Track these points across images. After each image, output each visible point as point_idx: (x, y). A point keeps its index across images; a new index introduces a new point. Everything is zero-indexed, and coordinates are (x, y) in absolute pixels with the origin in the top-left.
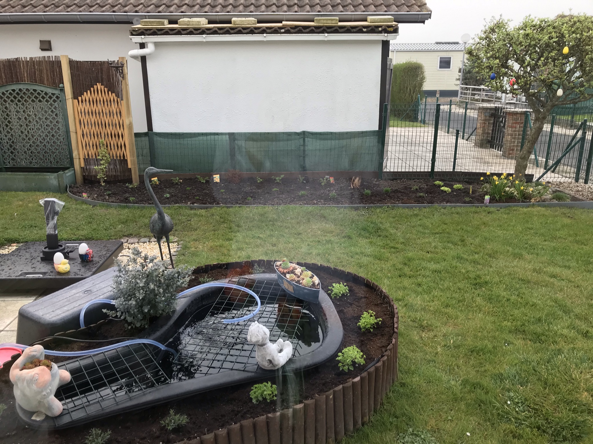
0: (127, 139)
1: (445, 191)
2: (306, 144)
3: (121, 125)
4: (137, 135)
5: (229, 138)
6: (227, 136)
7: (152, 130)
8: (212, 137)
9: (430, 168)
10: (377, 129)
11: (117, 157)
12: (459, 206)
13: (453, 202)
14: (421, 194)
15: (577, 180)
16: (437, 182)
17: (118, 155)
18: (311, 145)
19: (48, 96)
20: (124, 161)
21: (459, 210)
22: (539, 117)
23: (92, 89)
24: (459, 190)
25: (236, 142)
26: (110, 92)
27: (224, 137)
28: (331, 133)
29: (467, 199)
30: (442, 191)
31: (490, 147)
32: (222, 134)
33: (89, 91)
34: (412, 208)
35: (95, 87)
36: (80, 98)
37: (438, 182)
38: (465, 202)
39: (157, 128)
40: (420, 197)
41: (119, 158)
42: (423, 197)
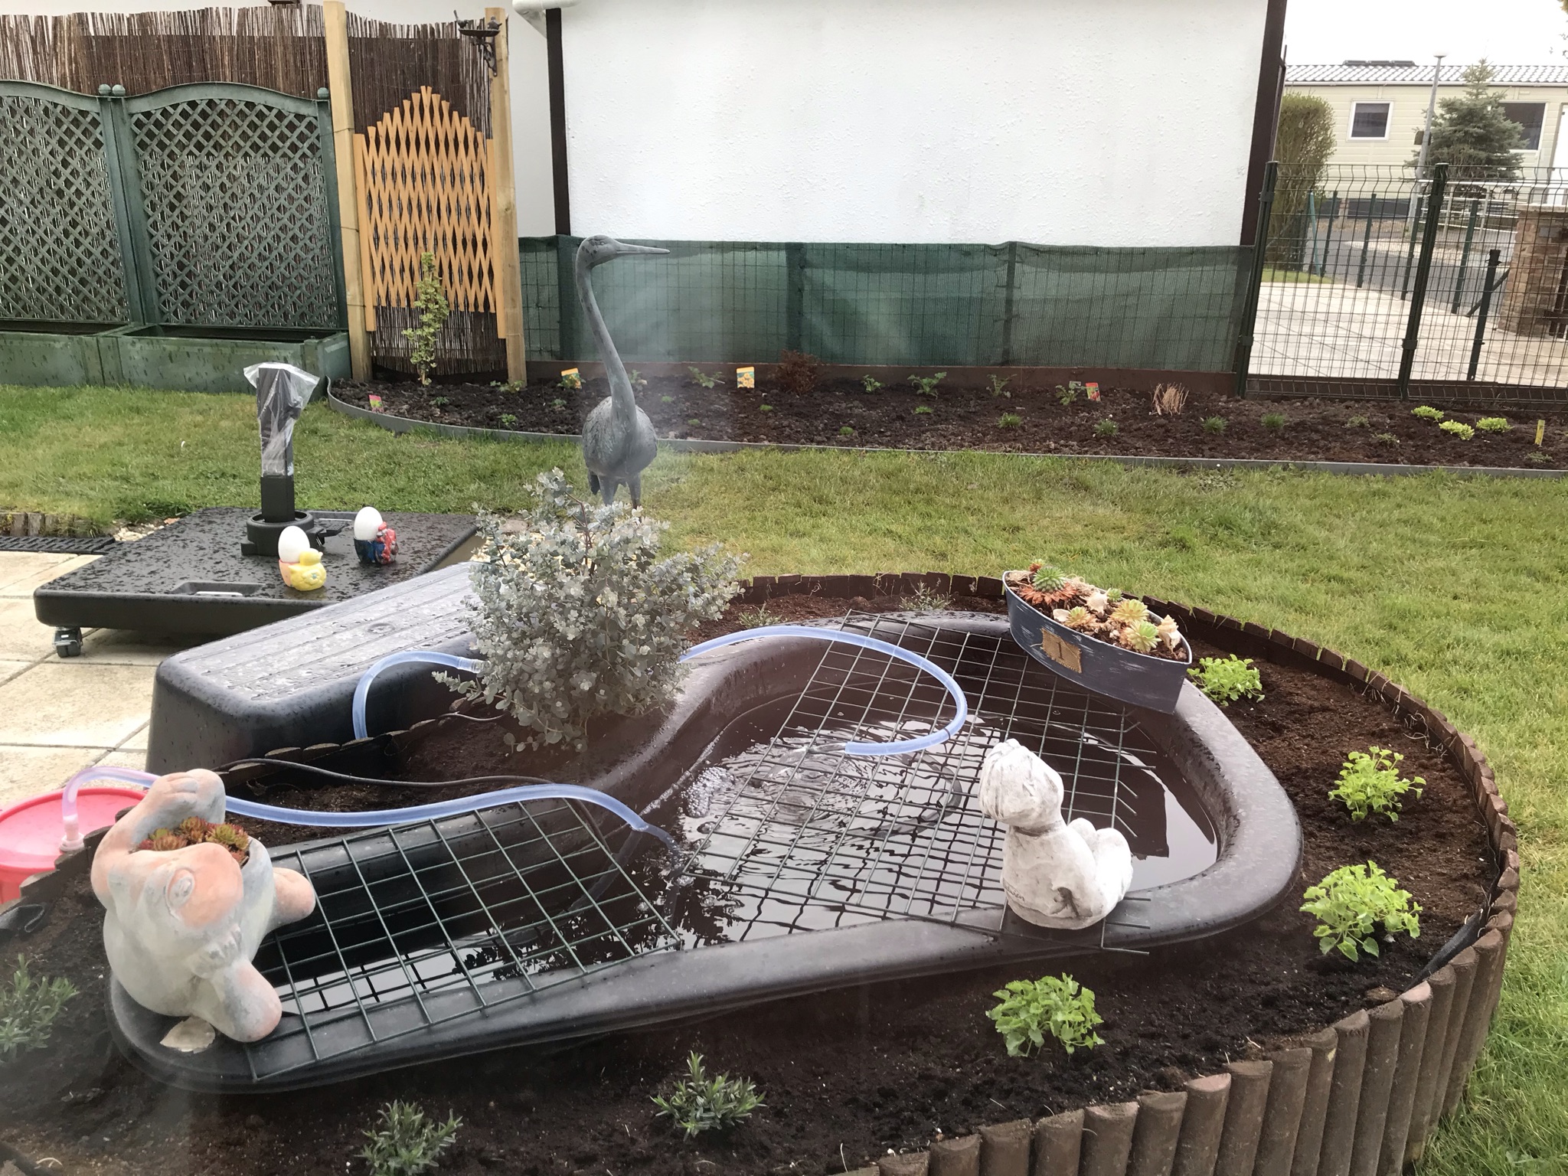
0: (501, 256)
1: (1456, 435)
2: (1016, 283)
3: (483, 213)
4: (527, 245)
5: (788, 259)
6: (783, 254)
7: (568, 232)
8: (740, 255)
9: (1397, 367)
10: (1236, 242)
11: (467, 305)
12: (1516, 475)
13: (1492, 464)
14: (1386, 436)
16: (1423, 410)
17: (472, 300)
18: (1033, 284)
19: (286, 122)
20: (486, 318)
21: (1515, 484)
23: (406, 104)
24: (1498, 432)
25: (808, 271)
26: (455, 114)
27: (773, 254)
28: (1097, 251)
29: (1537, 457)
30: (1446, 432)
31: (1552, 332)
32: (767, 247)
33: (397, 110)
34: (1359, 474)
35: (415, 96)
36: (371, 130)
37: (1424, 407)
38: (1529, 465)
39: (582, 226)
40: (1383, 444)
41: (472, 309)
42: (1392, 445)
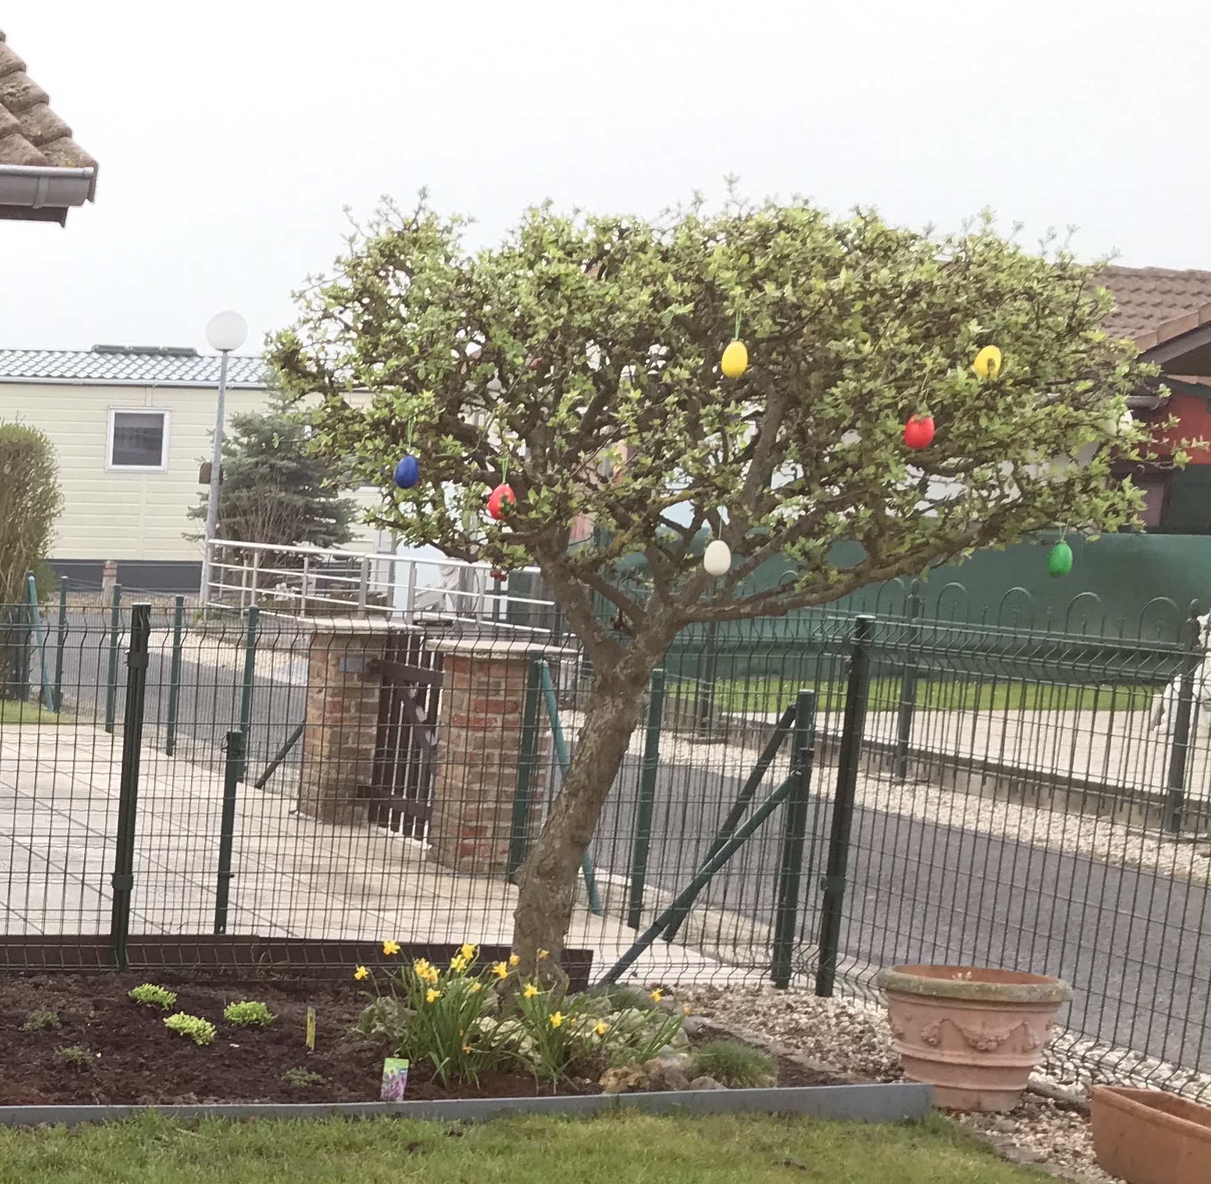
1: (188, 1036)
9: (108, 916)
13: (234, 1094)
14: (75, 1052)
15: (781, 978)
16: (145, 991)
22: (615, 678)
24: (254, 1026)
29: (299, 1077)
30: (174, 1033)
31: (371, 820)
34: (32, 1123)
37: (147, 987)
40: (71, 1065)
42: (85, 1066)
